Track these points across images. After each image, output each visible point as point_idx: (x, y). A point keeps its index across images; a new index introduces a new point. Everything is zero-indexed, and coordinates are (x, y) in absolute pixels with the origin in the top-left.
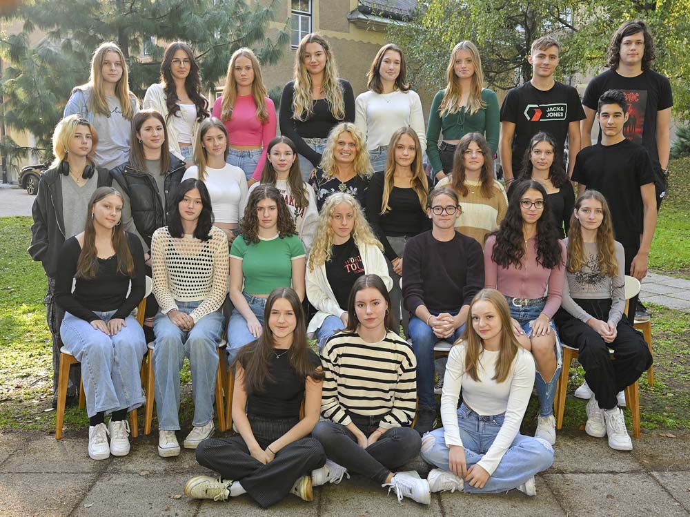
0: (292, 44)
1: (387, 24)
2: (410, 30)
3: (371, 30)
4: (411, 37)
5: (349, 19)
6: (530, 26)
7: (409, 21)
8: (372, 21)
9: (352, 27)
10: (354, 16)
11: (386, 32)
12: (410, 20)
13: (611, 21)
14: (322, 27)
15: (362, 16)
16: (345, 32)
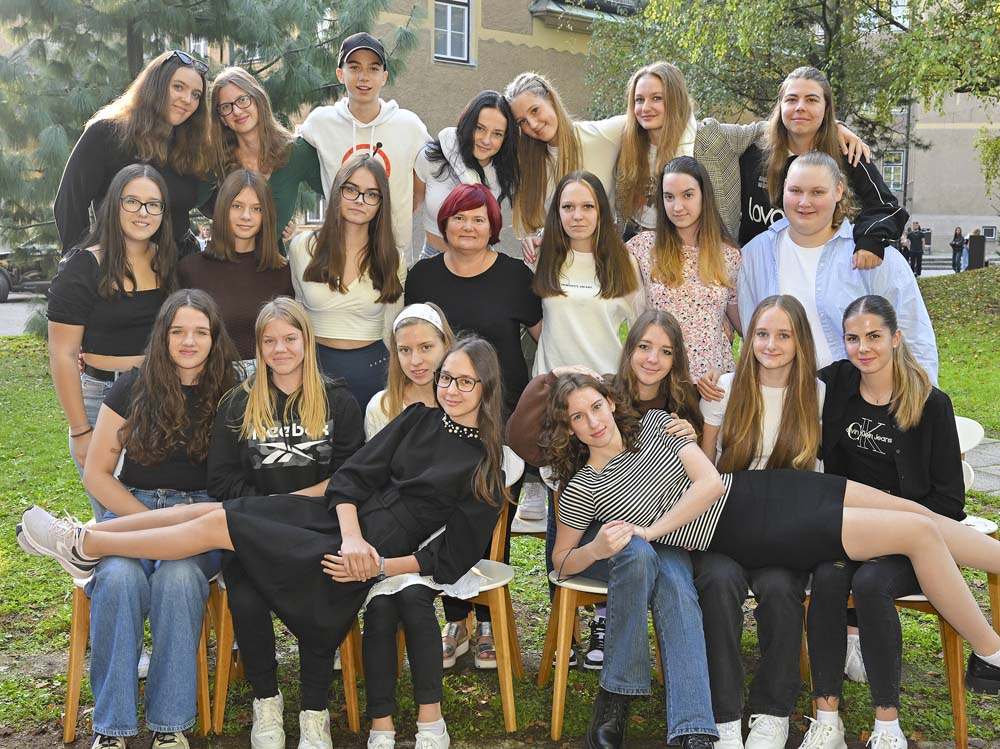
0: (436, 53)
1: (592, 19)
2: (631, 29)
3: (564, 29)
4: (632, 41)
5: (532, 12)
6: (832, 24)
7: (629, 15)
8: (567, 14)
9: (536, 23)
10: (541, 7)
11: (590, 33)
12: (630, 12)
13: (967, 16)
14: (487, 24)
15: (553, 7)
16: (526, 33)
